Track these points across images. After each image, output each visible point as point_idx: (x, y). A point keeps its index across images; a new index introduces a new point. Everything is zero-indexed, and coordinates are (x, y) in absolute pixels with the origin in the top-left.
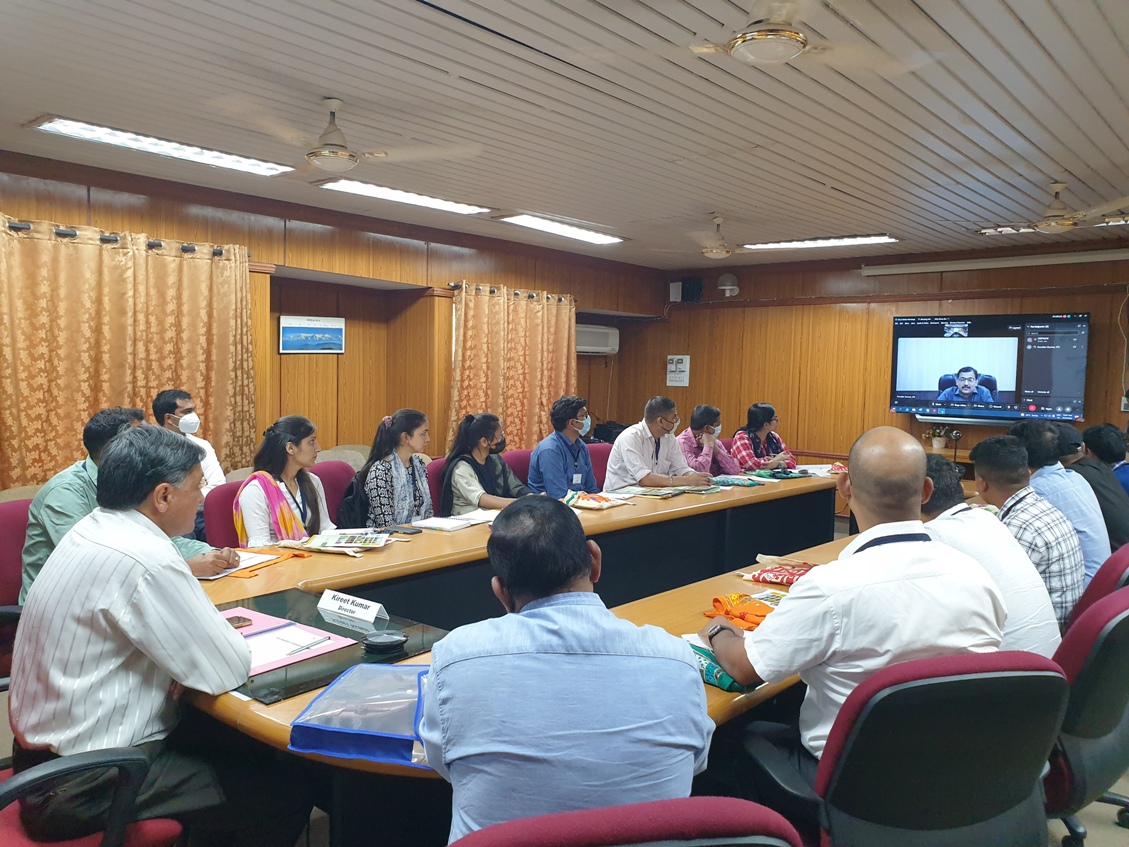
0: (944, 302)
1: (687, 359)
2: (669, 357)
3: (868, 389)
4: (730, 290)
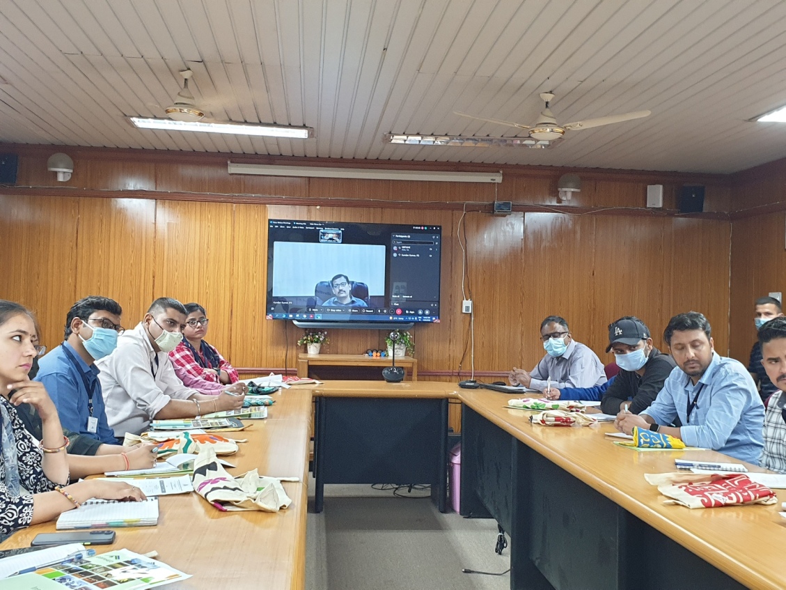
0: (313, 207)
3: (235, 296)
4: (63, 174)
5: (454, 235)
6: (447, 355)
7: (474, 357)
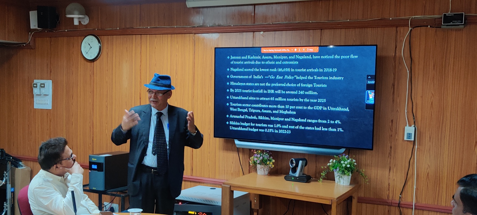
0: (257, 34)
1: (49, 84)
2: (35, 81)
4: (77, 19)
5: (397, 55)
6: (387, 184)
7: (417, 189)
